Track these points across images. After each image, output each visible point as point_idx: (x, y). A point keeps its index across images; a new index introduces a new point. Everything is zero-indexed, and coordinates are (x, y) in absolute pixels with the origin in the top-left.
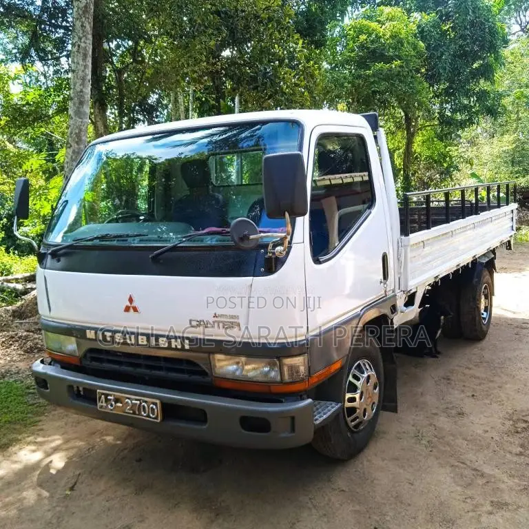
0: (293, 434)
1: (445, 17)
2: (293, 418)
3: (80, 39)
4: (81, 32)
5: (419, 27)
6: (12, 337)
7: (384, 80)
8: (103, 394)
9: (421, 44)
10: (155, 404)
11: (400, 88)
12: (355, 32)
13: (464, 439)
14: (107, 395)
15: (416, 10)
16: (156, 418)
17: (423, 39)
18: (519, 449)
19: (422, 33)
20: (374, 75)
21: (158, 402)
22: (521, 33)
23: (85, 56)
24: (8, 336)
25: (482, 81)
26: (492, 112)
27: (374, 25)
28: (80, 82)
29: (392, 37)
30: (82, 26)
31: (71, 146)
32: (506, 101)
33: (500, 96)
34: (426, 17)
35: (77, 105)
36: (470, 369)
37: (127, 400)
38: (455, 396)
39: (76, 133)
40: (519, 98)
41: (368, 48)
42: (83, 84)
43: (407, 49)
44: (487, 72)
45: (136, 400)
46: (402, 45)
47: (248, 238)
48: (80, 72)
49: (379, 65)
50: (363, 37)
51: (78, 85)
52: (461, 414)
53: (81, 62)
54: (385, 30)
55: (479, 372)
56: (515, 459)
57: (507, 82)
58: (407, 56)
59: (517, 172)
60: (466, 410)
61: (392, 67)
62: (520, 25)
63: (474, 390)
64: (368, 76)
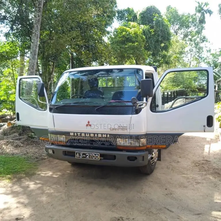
0: (143, 162)
1: (152, 27)
2: (143, 157)
3: (36, 31)
4: (36, 28)
5: (143, 30)
6: (8, 142)
7: (131, 49)
8: (78, 153)
9: (144, 37)
10: (98, 155)
11: (137, 53)
12: (121, 31)
13: (182, 168)
14: (79, 153)
15: (142, 24)
16: (98, 159)
17: (145, 35)
18: (199, 170)
19: (144, 32)
20: (128, 47)
21: (99, 154)
22: (174, 33)
23: (37, 37)
24: (6, 141)
25: (164, 51)
26: (167, 63)
27: (128, 29)
28: (35, 47)
29: (135, 34)
30: (37, 26)
31: (30, 70)
32: (172, 59)
33: (170, 57)
34: (146, 27)
35: (33, 55)
36: (176, 150)
37: (87, 154)
38: (174, 157)
39: (32, 66)
40: (175, 58)
41: (126, 37)
42: (36, 48)
43: (139, 38)
44: (166, 48)
45: (91, 154)
46: (138, 37)
47: (136, 103)
48: (35, 43)
49: (130, 44)
50: (124, 33)
51: (34, 48)
52: (178, 162)
53: (36, 40)
54: (132, 31)
55: (180, 151)
56: (198, 172)
57: (171, 52)
58: (140, 41)
59: (175, 85)
60: (179, 161)
61: (134, 45)
62: (174, 30)
63: (180, 156)
64: (126, 47)
